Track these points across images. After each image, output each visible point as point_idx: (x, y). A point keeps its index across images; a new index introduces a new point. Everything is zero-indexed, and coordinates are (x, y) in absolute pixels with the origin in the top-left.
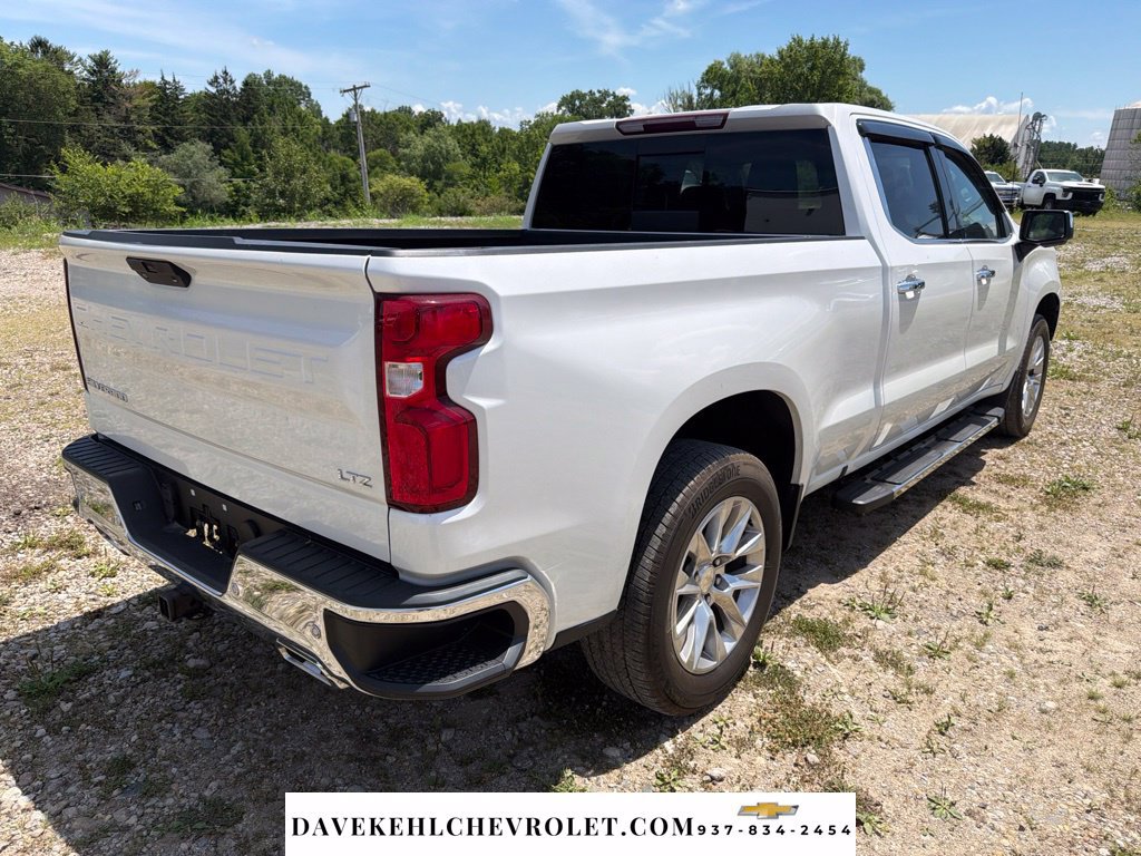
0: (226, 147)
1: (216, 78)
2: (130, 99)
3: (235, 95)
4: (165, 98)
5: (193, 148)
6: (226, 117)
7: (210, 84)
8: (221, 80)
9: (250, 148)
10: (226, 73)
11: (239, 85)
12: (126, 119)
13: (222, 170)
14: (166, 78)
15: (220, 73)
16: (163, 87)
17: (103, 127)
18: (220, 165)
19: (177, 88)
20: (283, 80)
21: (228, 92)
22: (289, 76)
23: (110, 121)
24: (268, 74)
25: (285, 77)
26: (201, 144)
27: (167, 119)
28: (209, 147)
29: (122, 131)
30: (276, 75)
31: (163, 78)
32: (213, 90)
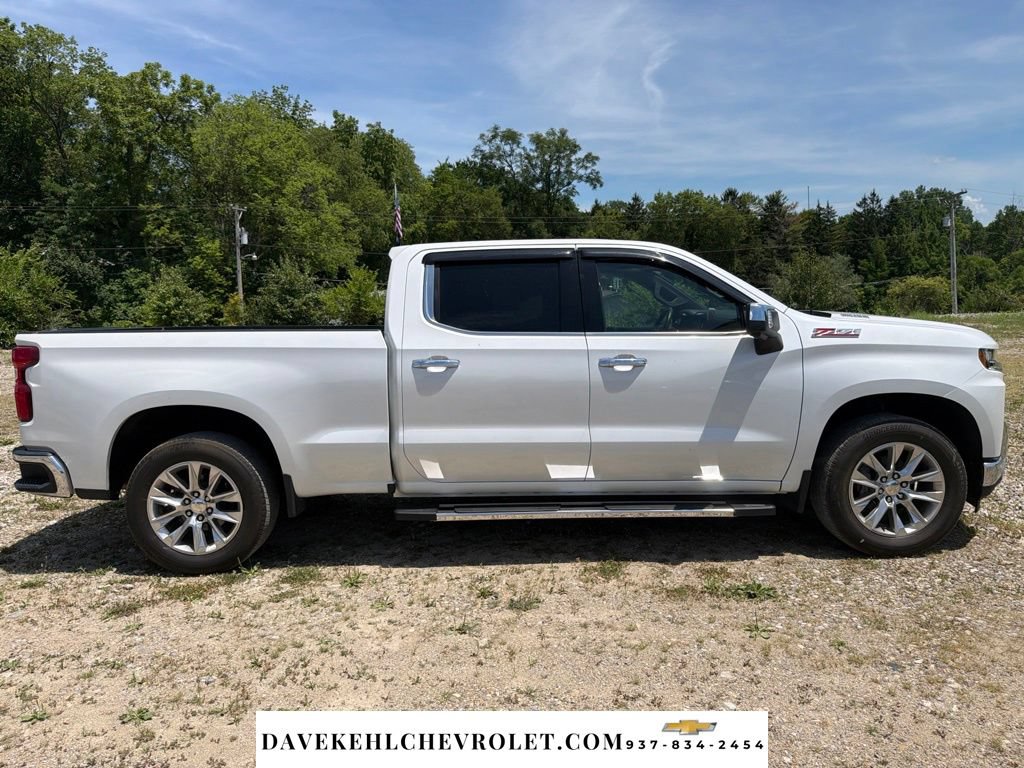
0: (865, 257)
1: (865, 199)
2: (787, 226)
3: (880, 212)
4: (818, 223)
5: (833, 261)
6: (870, 232)
7: (859, 205)
8: (869, 201)
9: (885, 256)
10: (874, 194)
11: (884, 203)
12: (784, 241)
13: (856, 277)
14: (821, 206)
15: (868, 195)
16: (817, 214)
17: (766, 250)
18: (855, 273)
19: (830, 212)
20: (936, 192)
21: (874, 211)
22: (941, 187)
23: (772, 244)
24: (921, 189)
25: (936, 190)
26: (840, 257)
27: (817, 239)
28: (847, 258)
29: (779, 251)
30: (927, 189)
31: (818, 206)
32: (860, 210)
